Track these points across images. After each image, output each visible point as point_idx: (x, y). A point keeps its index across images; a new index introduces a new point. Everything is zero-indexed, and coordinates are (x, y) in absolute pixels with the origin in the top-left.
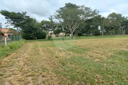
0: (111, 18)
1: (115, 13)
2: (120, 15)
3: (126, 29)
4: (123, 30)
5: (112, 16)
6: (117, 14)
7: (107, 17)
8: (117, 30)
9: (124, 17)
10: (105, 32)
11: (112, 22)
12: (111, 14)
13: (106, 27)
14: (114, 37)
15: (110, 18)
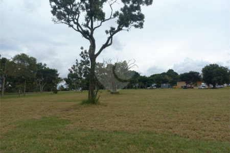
0: (20, 62)
1: (26, 55)
2: (35, 60)
3: (44, 82)
4: (41, 84)
5: (21, 59)
6: (29, 57)
7: (11, 60)
8: (32, 83)
9: (41, 64)
10: (10, 87)
11: (21, 70)
12: (19, 55)
13: (10, 77)
14: (24, 95)
15: (17, 61)
